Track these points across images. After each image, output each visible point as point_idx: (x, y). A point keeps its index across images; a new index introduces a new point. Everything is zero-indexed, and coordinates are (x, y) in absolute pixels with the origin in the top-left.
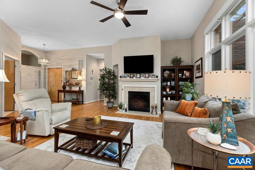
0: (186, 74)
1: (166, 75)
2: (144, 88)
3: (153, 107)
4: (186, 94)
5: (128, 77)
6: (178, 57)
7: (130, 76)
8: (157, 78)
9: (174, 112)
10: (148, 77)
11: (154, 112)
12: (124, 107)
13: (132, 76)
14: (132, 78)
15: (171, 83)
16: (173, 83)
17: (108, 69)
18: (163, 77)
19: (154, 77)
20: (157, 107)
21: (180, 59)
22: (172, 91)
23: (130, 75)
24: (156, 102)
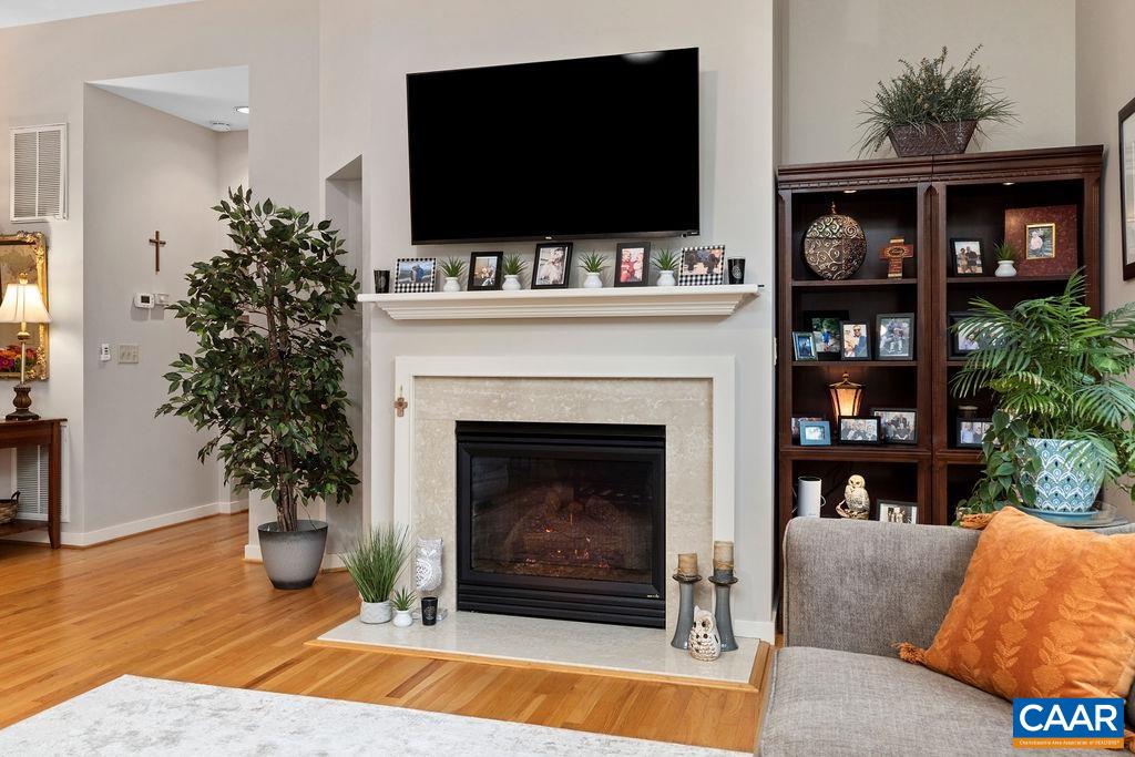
0: (1023, 237)
1: (822, 256)
2: (608, 386)
3: (694, 580)
4: (1037, 443)
5: (451, 283)
6: (949, 71)
7: (466, 268)
8: (733, 281)
9: (896, 654)
10: (648, 279)
11: (699, 630)
12: (415, 580)
13: (487, 265)
14: (488, 288)
15: (873, 338)
16: (895, 338)
17: (268, 206)
18: (795, 277)
19: (700, 269)
20: (733, 581)
21: (967, 87)
22: (888, 417)
23: (474, 255)
24: (723, 532)
